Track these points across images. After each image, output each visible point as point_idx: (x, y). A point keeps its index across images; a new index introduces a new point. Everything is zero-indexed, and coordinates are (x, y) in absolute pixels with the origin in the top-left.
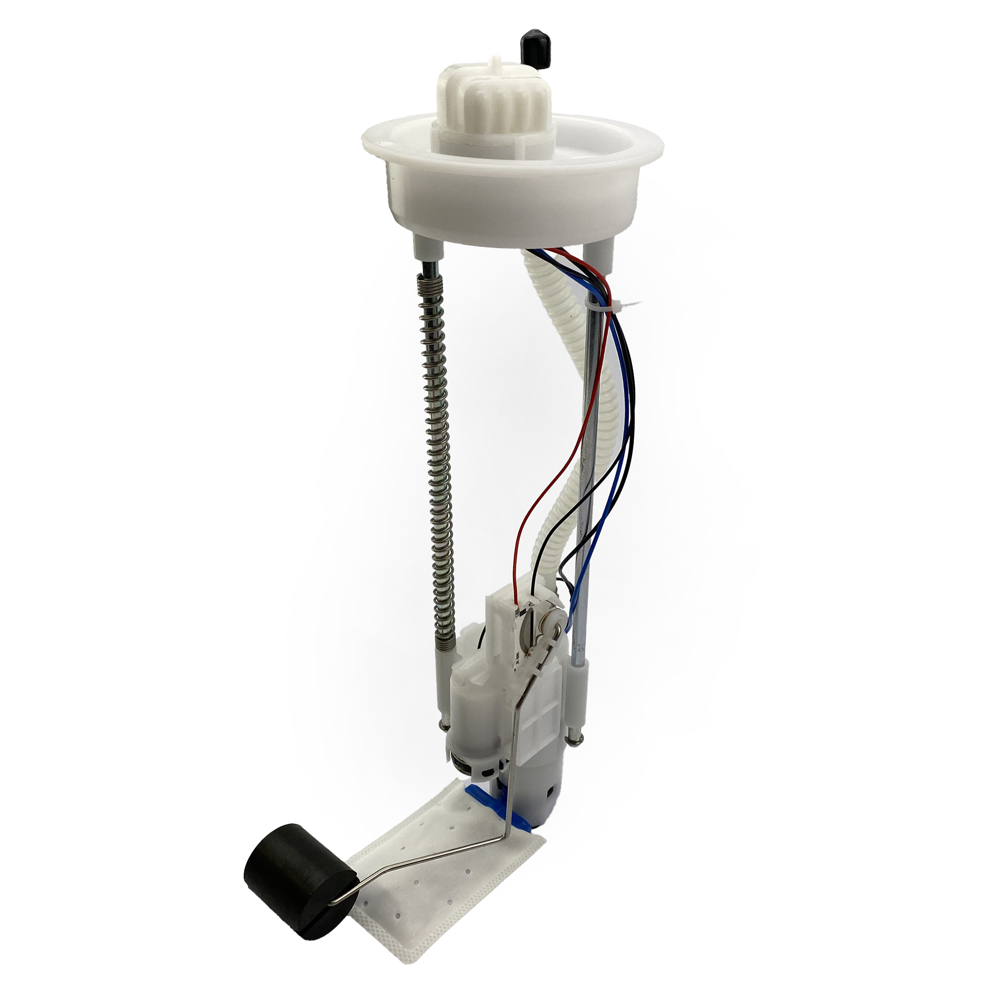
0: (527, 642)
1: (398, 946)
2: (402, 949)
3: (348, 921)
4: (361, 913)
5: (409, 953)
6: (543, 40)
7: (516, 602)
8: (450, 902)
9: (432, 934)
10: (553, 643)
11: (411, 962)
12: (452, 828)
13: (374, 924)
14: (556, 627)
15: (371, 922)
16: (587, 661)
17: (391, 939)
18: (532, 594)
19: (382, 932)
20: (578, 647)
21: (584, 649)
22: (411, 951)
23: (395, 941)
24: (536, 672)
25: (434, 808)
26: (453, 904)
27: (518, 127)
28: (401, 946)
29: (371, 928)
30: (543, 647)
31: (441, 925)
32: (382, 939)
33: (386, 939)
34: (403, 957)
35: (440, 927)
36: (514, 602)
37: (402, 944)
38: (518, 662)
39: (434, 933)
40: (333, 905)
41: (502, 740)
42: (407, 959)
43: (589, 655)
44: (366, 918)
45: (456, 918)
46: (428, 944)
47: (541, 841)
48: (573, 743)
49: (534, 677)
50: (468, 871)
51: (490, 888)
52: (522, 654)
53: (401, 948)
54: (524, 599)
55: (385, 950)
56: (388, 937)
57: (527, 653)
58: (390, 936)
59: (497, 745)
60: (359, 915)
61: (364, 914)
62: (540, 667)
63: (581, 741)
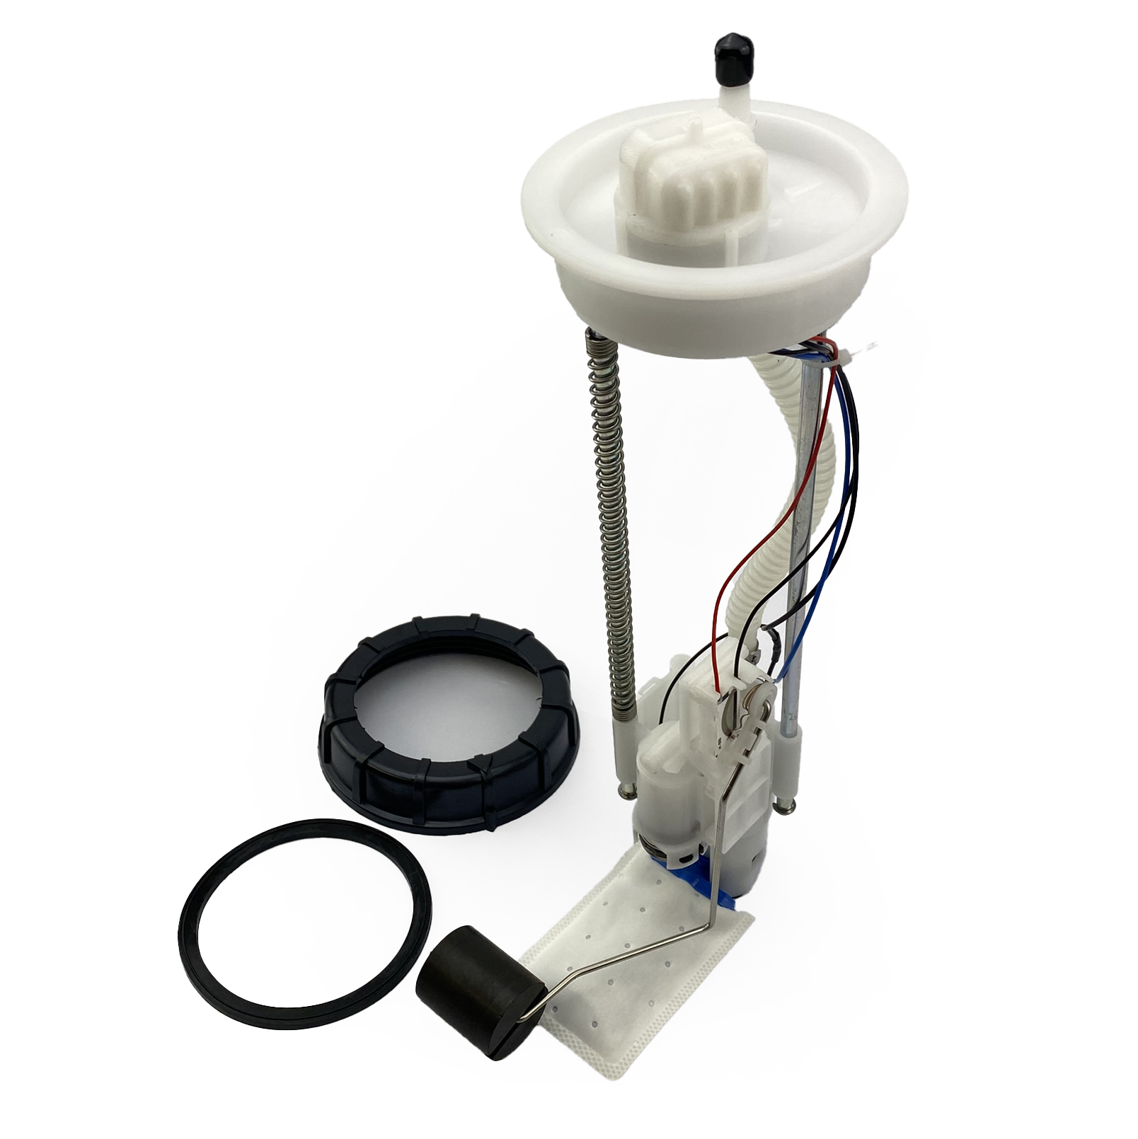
0: (730, 725)
1: (599, 1060)
2: (603, 1064)
3: (538, 1032)
4: (551, 1020)
5: (613, 1067)
6: (744, 49)
7: (718, 689)
8: (652, 1002)
9: (635, 1044)
10: (761, 724)
11: (616, 1078)
12: (642, 910)
13: (567, 1032)
14: (764, 705)
15: (564, 1031)
16: (800, 727)
17: (589, 1050)
18: (736, 675)
19: (578, 1043)
20: (789, 717)
21: (796, 717)
22: (614, 1065)
23: (595, 1053)
24: (743, 760)
25: (616, 880)
26: (655, 1006)
27: (728, 212)
28: (602, 1059)
29: (564, 1038)
30: (751, 730)
31: (645, 1032)
32: (579, 1051)
33: (584, 1051)
34: (606, 1072)
35: (644, 1035)
36: (715, 688)
37: (603, 1057)
38: (720, 748)
39: (638, 1042)
40: (523, 1021)
41: (702, 825)
42: (612, 1073)
43: (802, 721)
44: (557, 1026)
45: (661, 1023)
46: (633, 1056)
47: (748, 920)
48: (783, 811)
49: (740, 767)
50: (668, 964)
51: (696, 983)
52: (724, 737)
53: (602, 1062)
54: (727, 683)
55: (585, 1065)
56: (585, 1048)
57: (729, 735)
58: (588, 1047)
59: (696, 828)
60: (549, 1023)
61: (555, 1022)
62: (747, 753)
63: (793, 809)
